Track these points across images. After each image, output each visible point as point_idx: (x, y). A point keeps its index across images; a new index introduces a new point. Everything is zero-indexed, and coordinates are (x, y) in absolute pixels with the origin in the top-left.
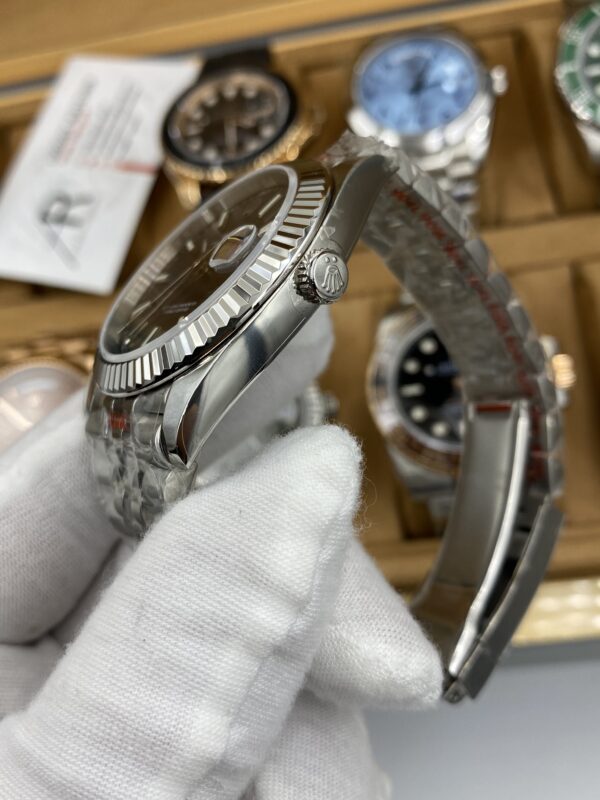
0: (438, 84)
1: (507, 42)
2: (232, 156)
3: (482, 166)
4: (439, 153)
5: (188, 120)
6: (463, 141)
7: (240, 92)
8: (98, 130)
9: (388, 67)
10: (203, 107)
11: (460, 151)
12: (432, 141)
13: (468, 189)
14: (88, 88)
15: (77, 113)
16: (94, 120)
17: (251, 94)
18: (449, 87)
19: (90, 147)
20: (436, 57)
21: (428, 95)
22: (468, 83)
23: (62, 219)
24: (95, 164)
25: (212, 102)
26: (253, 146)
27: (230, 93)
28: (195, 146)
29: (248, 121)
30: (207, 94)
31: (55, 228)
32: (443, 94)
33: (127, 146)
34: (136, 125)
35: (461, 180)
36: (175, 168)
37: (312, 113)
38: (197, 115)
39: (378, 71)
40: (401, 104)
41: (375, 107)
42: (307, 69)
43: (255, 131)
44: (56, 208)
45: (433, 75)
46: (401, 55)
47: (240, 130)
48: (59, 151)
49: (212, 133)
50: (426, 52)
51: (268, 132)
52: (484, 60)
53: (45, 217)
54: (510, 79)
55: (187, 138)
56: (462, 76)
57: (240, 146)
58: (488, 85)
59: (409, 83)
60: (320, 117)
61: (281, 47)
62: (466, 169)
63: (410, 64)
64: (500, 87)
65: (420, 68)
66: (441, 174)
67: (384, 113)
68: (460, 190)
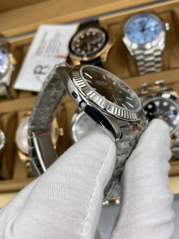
0: (149, 28)
1: (169, 14)
2: (89, 53)
3: (163, 52)
4: (150, 49)
5: (76, 43)
6: (157, 45)
7: (91, 34)
8: (49, 46)
9: (134, 24)
10: (80, 38)
11: (157, 48)
12: (148, 46)
13: (159, 59)
14: (46, 34)
15: (43, 41)
16: (48, 43)
17: (94, 34)
18: (153, 29)
19: (47, 51)
20: (148, 20)
21: (146, 32)
22: (158, 28)
23: (40, 73)
24: (48, 56)
25: (83, 37)
26: (95, 49)
27: (88, 34)
28: (79, 50)
29: (94, 42)
30: (81, 35)
31: (38, 75)
32: (151, 31)
33: (58, 50)
34: (60, 44)
35: (157, 57)
36: (73, 57)
37: (112, 39)
38: (78, 41)
39: (131, 25)
40: (138, 35)
41: (131, 37)
42: (109, 25)
43: (96, 45)
44: (38, 70)
45: (147, 26)
46: (138, 20)
47: (91, 45)
48: (38, 53)
49: (83, 46)
50: (145, 19)
51: (100, 45)
52: (163, 21)
53: (35, 72)
54: (170, 26)
55: (76, 48)
56: (156, 26)
57: (92, 50)
58: (164, 28)
59: (141, 28)
60: (115, 40)
61: (101, 19)
62: (159, 53)
63: (141, 23)
64: (168, 28)
65: (144, 24)
66: (151, 55)
67: (133, 38)
68: (157, 60)
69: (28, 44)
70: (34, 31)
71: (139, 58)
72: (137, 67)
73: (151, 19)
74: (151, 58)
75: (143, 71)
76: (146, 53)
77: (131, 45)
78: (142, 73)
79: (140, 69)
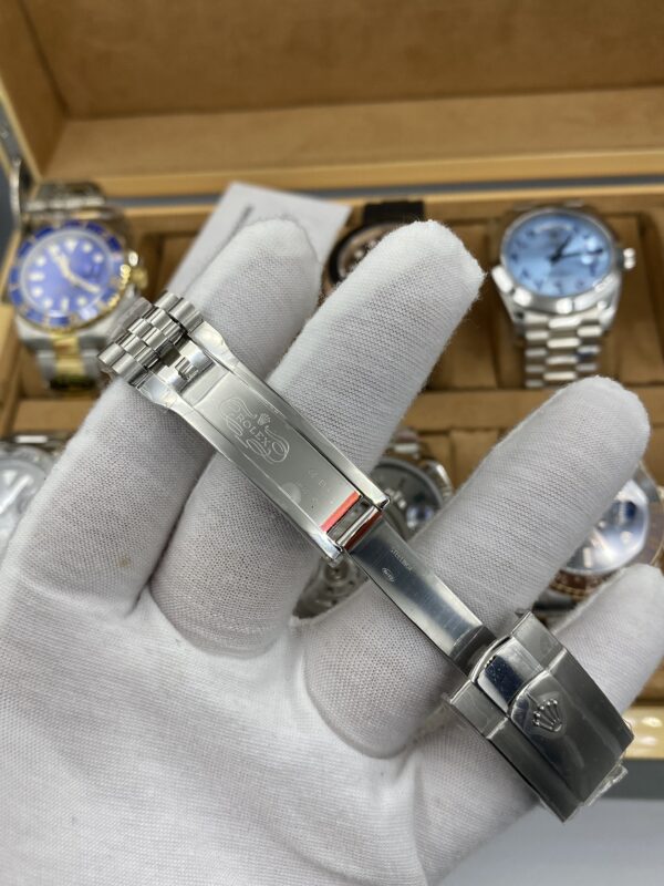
0: (576, 255)
1: (633, 222)
3: (606, 333)
4: (568, 315)
6: (593, 307)
9: (532, 234)
10: (365, 247)
11: (592, 315)
12: (563, 306)
13: (594, 350)
18: (586, 260)
20: (576, 230)
21: (563, 264)
22: (603, 258)
32: (581, 264)
35: (587, 341)
38: (358, 253)
39: (523, 237)
40: (541, 268)
41: (519, 269)
45: (570, 249)
46: (548, 225)
50: (568, 227)
52: (618, 240)
54: (637, 258)
56: (599, 251)
58: (620, 262)
59: (552, 252)
62: (595, 331)
63: (554, 234)
64: (629, 264)
65: (562, 239)
66: (572, 332)
67: (526, 274)
68: (585, 350)
69: (191, 233)
70: (213, 197)
71: (533, 336)
72: (523, 361)
73: (585, 231)
74: (571, 342)
75: (539, 377)
76: (556, 323)
77: (513, 292)
78: (532, 384)
79: (531, 369)
